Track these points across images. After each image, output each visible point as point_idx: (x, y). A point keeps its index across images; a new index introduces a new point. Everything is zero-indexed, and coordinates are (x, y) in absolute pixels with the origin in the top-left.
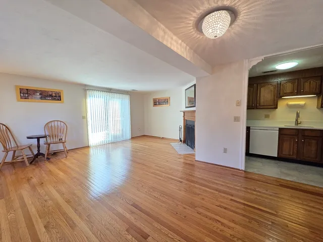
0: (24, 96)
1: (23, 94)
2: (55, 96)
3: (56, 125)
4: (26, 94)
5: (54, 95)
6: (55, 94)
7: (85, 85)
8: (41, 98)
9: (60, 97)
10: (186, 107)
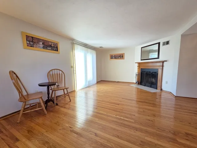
0: (29, 44)
1: (29, 41)
2: (54, 47)
3: (56, 73)
4: (32, 41)
6: (54, 45)
8: (44, 47)
9: (57, 47)
10: (141, 60)
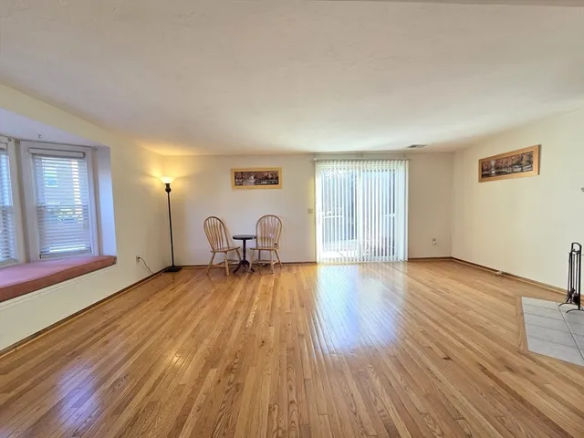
0: (238, 182)
1: (238, 179)
2: (272, 179)
4: (241, 178)
5: (270, 176)
7: (315, 154)
8: (256, 183)
9: (277, 178)
